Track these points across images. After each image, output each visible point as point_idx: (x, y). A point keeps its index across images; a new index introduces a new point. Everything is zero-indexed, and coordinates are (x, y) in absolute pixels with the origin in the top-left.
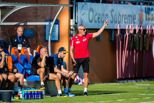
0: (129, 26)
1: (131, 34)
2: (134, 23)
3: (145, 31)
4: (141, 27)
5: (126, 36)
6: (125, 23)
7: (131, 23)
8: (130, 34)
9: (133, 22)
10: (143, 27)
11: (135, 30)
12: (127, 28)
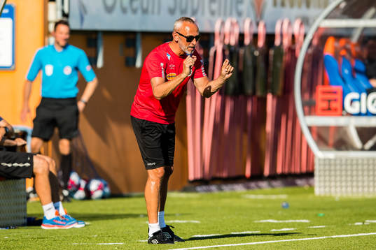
0: (223, 24)
1: (229, 46)
2: (240, 14)
3: (270, 38)
4: (258, 24)
5: (215, 53)
6: (213, 13)
7: (231, 14)
8: (226, 48)
9: (234, 13)
10: (265, 26)
11: (242, 36)
12: (217, 29)
